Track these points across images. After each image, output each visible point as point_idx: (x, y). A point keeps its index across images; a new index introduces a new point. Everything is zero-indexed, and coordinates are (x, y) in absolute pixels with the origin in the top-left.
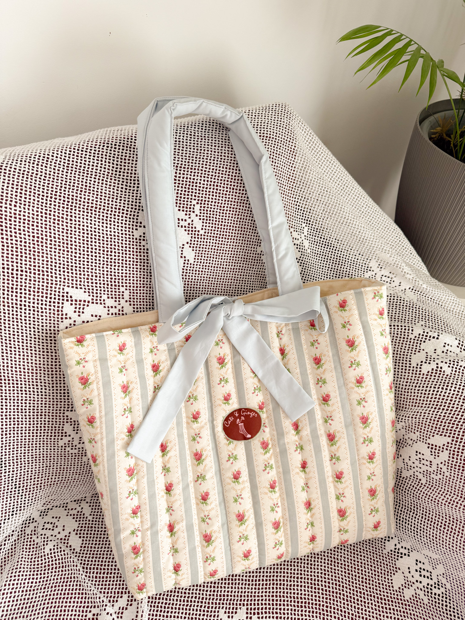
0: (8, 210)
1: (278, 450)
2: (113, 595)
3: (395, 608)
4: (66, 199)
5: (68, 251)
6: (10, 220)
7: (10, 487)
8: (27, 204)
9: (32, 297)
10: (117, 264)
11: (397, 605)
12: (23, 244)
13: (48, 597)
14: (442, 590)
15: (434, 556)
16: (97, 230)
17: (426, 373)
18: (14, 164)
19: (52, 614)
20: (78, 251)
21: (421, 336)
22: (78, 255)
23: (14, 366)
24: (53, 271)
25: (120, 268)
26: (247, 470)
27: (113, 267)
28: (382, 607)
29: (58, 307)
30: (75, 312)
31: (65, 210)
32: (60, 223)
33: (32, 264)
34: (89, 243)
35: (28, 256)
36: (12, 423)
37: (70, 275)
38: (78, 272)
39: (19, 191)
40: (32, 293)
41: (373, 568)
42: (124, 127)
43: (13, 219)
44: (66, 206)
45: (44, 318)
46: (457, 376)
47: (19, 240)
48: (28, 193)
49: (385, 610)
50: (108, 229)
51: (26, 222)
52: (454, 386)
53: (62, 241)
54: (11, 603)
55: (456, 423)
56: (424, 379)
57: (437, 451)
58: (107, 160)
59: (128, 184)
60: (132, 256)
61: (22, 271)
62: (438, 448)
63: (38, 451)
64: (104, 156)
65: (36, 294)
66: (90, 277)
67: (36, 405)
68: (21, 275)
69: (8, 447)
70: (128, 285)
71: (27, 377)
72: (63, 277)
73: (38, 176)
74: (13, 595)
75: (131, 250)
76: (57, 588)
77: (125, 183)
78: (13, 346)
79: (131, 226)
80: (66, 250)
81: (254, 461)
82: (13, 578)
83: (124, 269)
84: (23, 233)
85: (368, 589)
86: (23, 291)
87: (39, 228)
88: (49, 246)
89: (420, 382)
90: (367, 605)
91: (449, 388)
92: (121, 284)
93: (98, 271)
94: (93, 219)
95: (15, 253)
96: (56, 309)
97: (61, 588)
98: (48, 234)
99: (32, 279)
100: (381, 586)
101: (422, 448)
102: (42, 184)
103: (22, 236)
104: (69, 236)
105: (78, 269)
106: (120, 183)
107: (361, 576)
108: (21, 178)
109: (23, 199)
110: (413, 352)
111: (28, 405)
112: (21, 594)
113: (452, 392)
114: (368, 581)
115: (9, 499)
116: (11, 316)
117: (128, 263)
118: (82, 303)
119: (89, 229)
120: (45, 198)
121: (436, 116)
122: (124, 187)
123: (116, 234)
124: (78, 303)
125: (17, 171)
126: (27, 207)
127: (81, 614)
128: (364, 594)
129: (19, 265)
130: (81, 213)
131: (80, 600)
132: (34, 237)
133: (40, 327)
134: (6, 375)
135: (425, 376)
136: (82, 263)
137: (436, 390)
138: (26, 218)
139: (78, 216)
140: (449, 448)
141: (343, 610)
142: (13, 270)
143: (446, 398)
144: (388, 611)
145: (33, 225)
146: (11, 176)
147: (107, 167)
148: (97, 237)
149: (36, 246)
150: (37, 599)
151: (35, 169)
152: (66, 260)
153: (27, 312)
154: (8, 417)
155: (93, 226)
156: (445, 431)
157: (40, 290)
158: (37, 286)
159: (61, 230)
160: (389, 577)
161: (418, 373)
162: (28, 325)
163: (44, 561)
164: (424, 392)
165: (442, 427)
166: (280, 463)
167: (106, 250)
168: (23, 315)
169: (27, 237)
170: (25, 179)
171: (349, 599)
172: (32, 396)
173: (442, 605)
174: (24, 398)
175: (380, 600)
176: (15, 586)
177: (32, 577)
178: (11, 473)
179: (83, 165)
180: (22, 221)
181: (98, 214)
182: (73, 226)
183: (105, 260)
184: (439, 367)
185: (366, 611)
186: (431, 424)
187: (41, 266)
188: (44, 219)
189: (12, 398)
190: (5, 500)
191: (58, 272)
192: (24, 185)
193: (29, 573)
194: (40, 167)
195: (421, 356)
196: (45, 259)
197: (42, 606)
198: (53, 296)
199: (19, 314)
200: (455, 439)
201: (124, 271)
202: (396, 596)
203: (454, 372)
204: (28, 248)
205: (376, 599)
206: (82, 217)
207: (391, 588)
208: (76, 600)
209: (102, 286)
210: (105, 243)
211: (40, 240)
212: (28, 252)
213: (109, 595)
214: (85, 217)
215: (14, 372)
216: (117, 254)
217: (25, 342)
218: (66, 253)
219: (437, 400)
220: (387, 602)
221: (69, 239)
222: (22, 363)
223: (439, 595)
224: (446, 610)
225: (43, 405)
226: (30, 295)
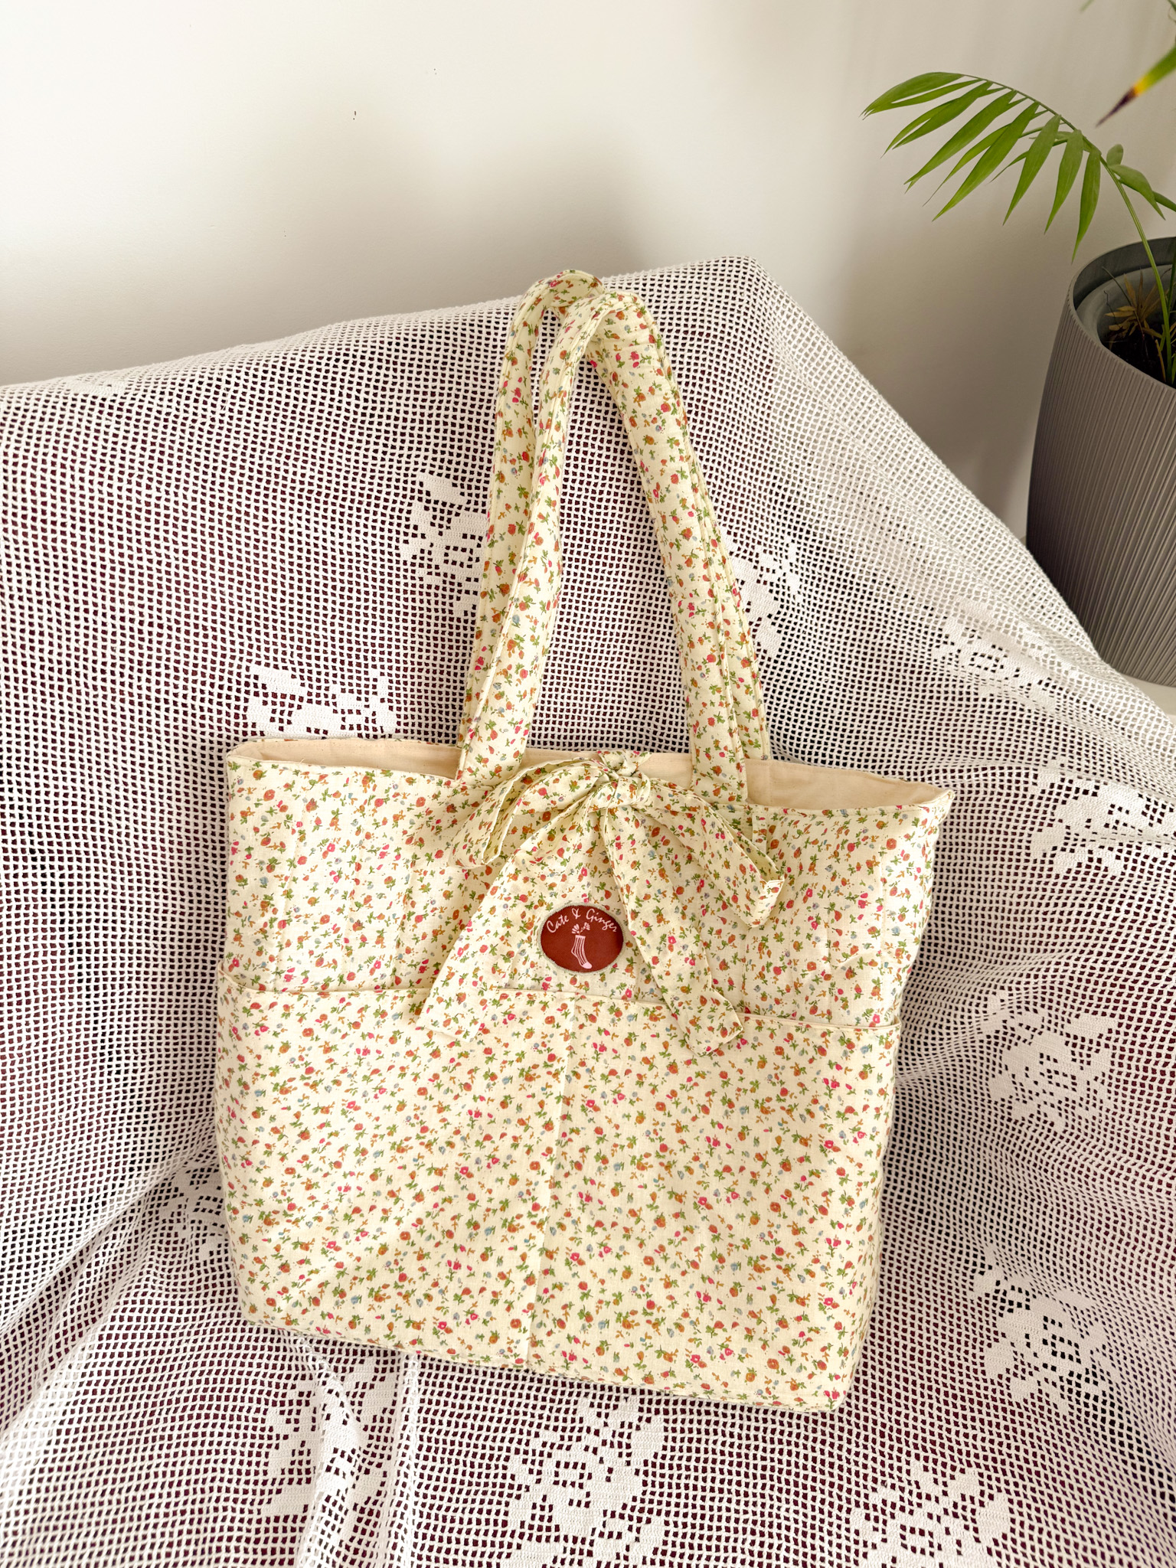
0: (134, 495)
2: (343, 1357)
3: (986, 1419)
4: (256, 475)
5: (258, 587)
6: (138, 517)
7: (128, 1107)
8: (173, 483)
9: (181, 683)
10: (362, 618)
11: (992, 1411)
12: (163, 568)
13: (204, 1352)
14: (1104, 1386)
15: (1084, 1303)
16: (320, 543)
17: (1063, 874)
18: (148, 399)
19: (211, 1386)
20: (279, 587)
21: (1056, 790)
22: (279, 596)
23: (141, 834)
24: (227, 629)
25: (370, 627)
27: (354, 624)
28: (956, 1415)
29: (237, 707)
30: (272, 720)
31: (253, 496)
32: (243, 525)
33: (183, 612)
34: (304, 570)
35: (174, 594)
36: (135, 962)
37: (262, 637)
38: (280, 634)
39: (157, 455)
40: (181, 675)
41: (940, 1331)
42: (382, 319)
43: (143, 515)
44: (254, 490)
45: (207, 730)
46: (1135, 879)
47: (155, 559)
48: (175, 460)
49: (961, 1420)
50: (345, 540)
51: (171, 521)
52: (1127, 901)
53: (245, 564)
54: (125, 1359)
55: (1129, 984)
56: (1058, 888)
57: (1085, 1052)
58: (345, 392)
59: (390, 443)
60: (394, 601)
61: (160, 626)
62: (1087, 1044)
63: (188, 1028)
64: (338, 383)
65: (191, 678)
66: (305, 644)
67: (186, 924)
68: (160, 635)
69: (124, 1016)
70: (386, 664)
71: (168, 860)
72: (247, 642)
73: (197, 425)
74: (129, 1341)
75: (394, 586)
76: (224, 1334)
77: (382, 441)
78: (140, 790)
79: (394, 535)
80: (254, 583)
82: (130, 1306)
83: (378, 628)
84: (163, 544)
85: (925, 1375)
86: (162, 670)
87: (198, 535)
88: (218, 574)
89: (1048, 894)
90: (918, 1407)
91: (1114, 906)
92: (370, 662)
93: (321, 633)
94: (313, 519)
95: (146, 588)
96: (232, 711)
97: (231, 1335)
98: (217, 548)
99: (183, 644)
100: (956, 1369)
101: (1053, 1044)
102: (204, 441)
103: (163, 551)
104: (261, 553)
105: (279, 625)
106: (373, 440)
107: (910, 1345)
108: (160, 429)
109: (165, 473)
110: (1037, 827)
111: (169, 923)
112: (145, 1340)
113: (1122, 915)
114: (925, 1358)
115: (125, 1134)
116: (137, 724)
117: (386, 615)
118: (287, 701)
119: (304, 539)
120: (210, 471)
121: (1120, 280)
122: (381, 448)
123: (362, 551)
124: (279, 700)
125: (154, 414)
126: (172, 489)
127: (274, 1390)
128: (914, 1383)
129: (155, 613)
130: (287, 504)
131: (272, 1362)
132: (186, 553)
133: (198, 750)
134: (124, 853)
135: (1061, 881)
136: (287, 612)
137: (1085, 910)
138: (171, 512)
139: (279, 511)
140: (1111, 1043)
141: (862, 1414)
142: (141, 623)
143: (1106, 928)
144: (969, 1423)
145: (184, 529)
146: (141, 424)
147: (344, 406)
148: (321, 558)
149: (191, 574)
150: (181, 1354)
151: (191, 410)
152: (253, 605)
153: (172, 715)
154: (127, 948)
155: (313, 534)
156: (1103, 1003)
157: (199, 669)
158: (191, 661)
159: (243, 540)
160: (977, 1351)
161: (1045, 873)
162: (172, 745)
163: (196, 1278)
164: (1057, 916)
165: (1096, 995)
167: (339, 585)
168: (163, 722)
169: (172, 553)
170: (169, 431)
171: (878, 1392)
172: (178, 903)
173: (1103, 1420)
174: (161, 908)
175: (950, 1400)
176: (134, 1323)
177: (169, 1307)
178: (130, 1074)
179: (292, 402)
180: (162, 519)
181: (322, 506)
182: (269, 532)
183: (338, 607)
184: (1095, 857)
185: (915, 1419)
186: (1073, 989)
187: (202, 616)
188: (207, 515)
189: (136, 906)
190: (117, 1135)
191: (236, 631)
192: (167, 443)
193: (163, 1299)
194: (200, 405)
195: (1056, 834)
196: (209, 601)
197: (191, 1369)
198: (225, 683)
199: (154, 719)
200: (1125, 1021)
201: (378, 634)
202: (990, 1393)
203: (1129, 871)
204: (173, 578)
205: (942, 1397)
206: (288, 512)
207: (980, 1376)
208: (264, 1361)
209: (330, 664)
210: (338, 570)
211: (199, 560)
212: (173, 585)
213: (336, 1356)
214: (296, 514)
215: (141, 849)
216: (363, 596)
217: (166, 781)
218: (253, 590)
219: (1086, 934)
220: (967, 1404)
221: (261, 560)
222: (157, 829)
223: (1096, 1399)
224: (1112, 1432)
225: (202, 925)
226: (177, 678)
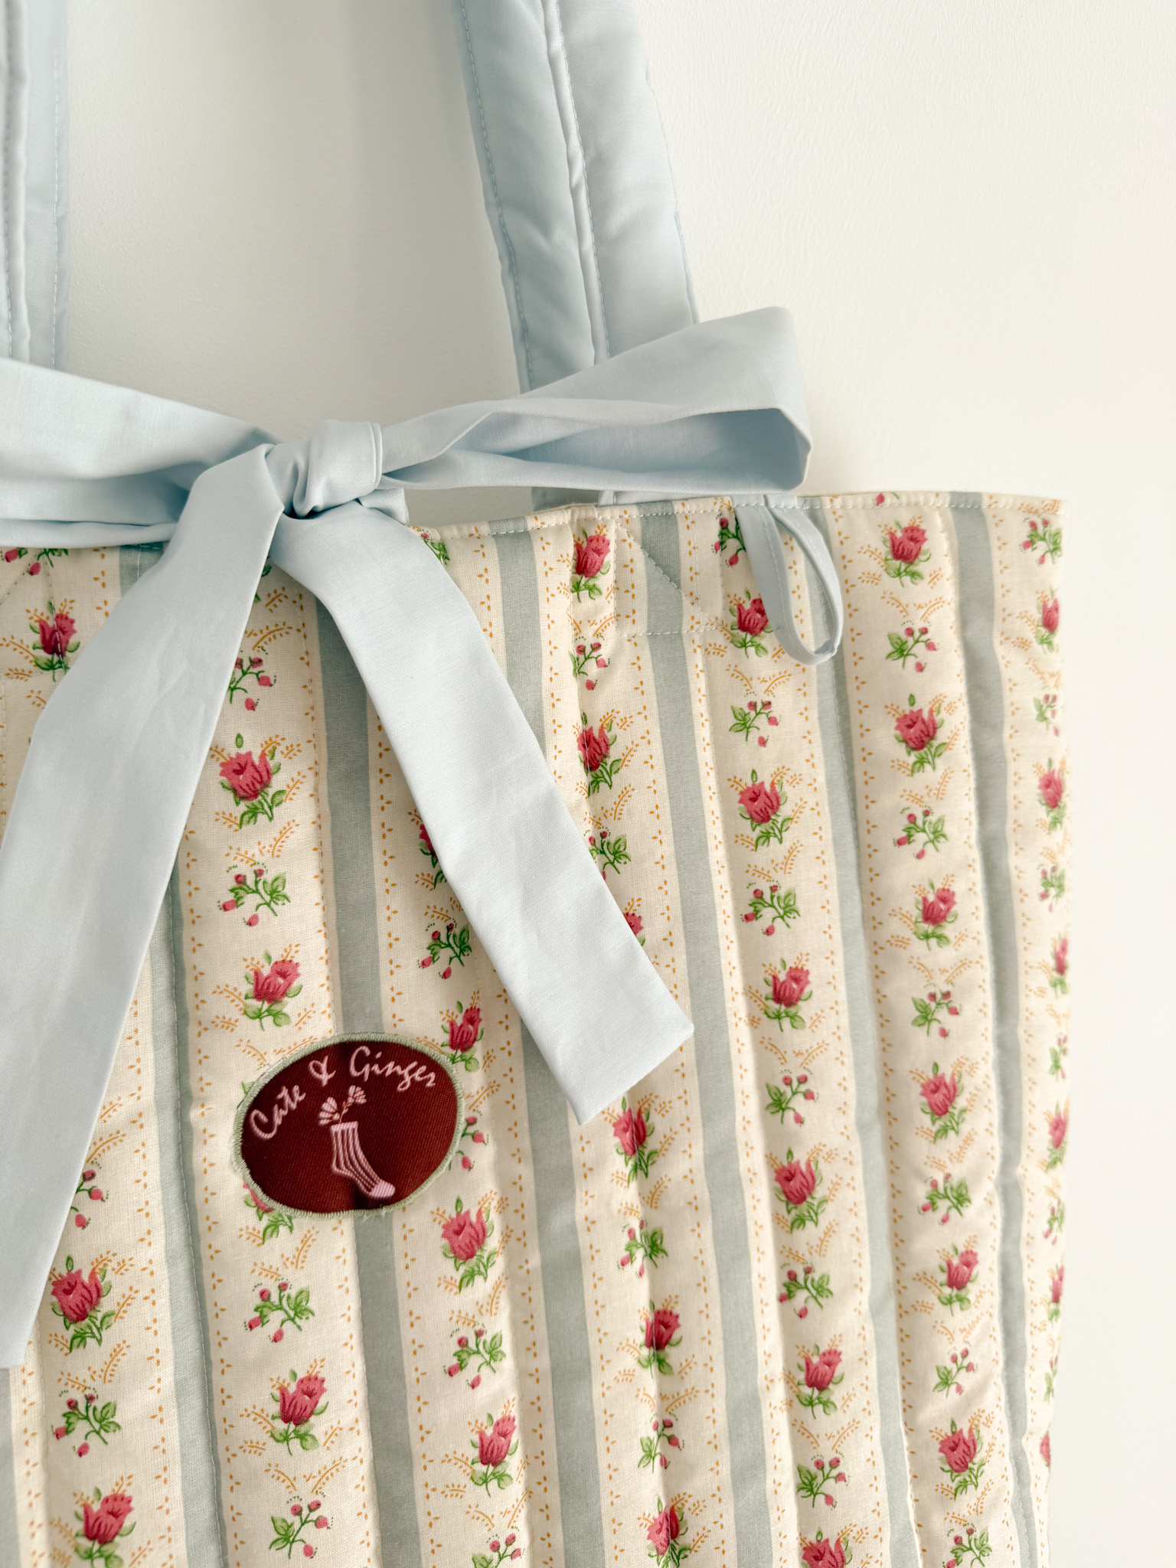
1: (535, 1261)
26: (359, 1369)
81: (404, 1321)
166: (542, 1330)
